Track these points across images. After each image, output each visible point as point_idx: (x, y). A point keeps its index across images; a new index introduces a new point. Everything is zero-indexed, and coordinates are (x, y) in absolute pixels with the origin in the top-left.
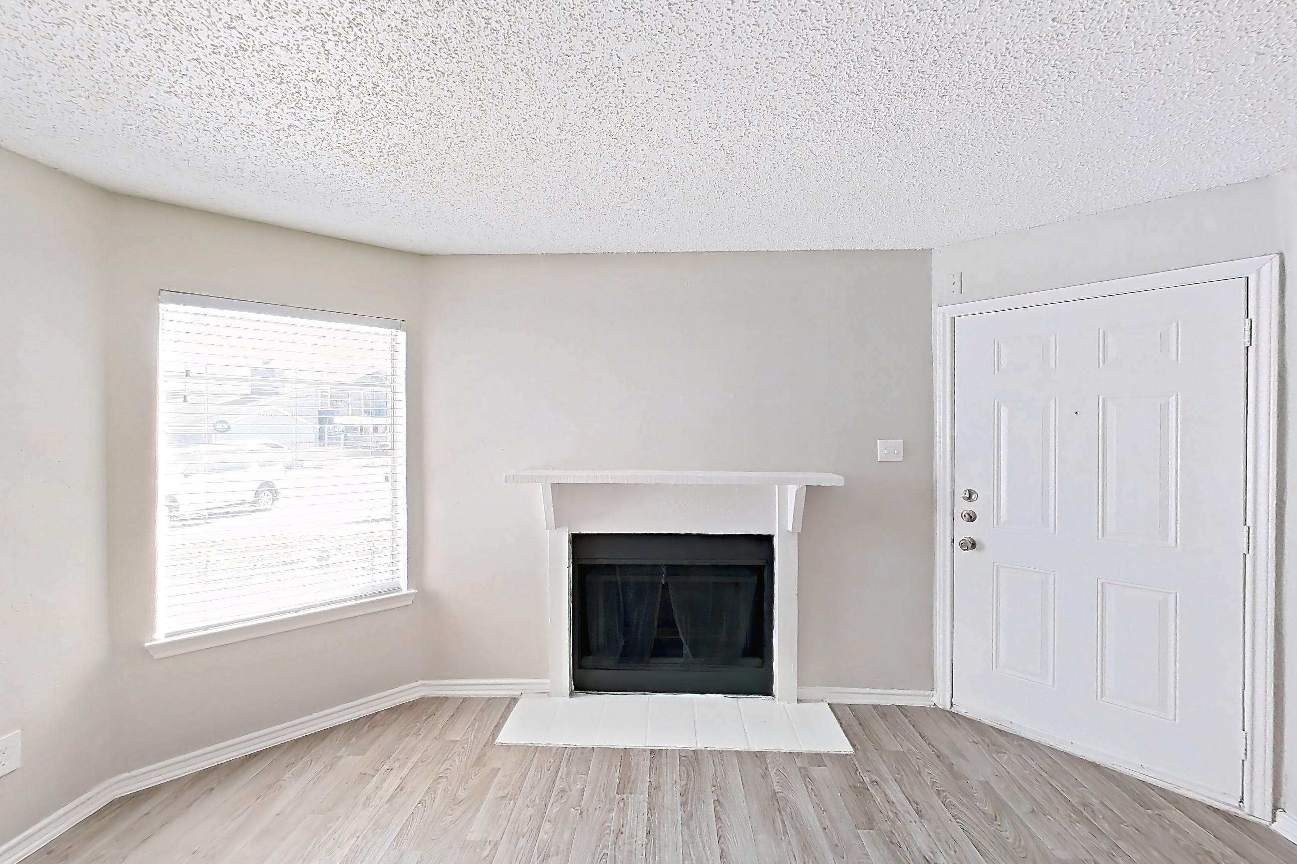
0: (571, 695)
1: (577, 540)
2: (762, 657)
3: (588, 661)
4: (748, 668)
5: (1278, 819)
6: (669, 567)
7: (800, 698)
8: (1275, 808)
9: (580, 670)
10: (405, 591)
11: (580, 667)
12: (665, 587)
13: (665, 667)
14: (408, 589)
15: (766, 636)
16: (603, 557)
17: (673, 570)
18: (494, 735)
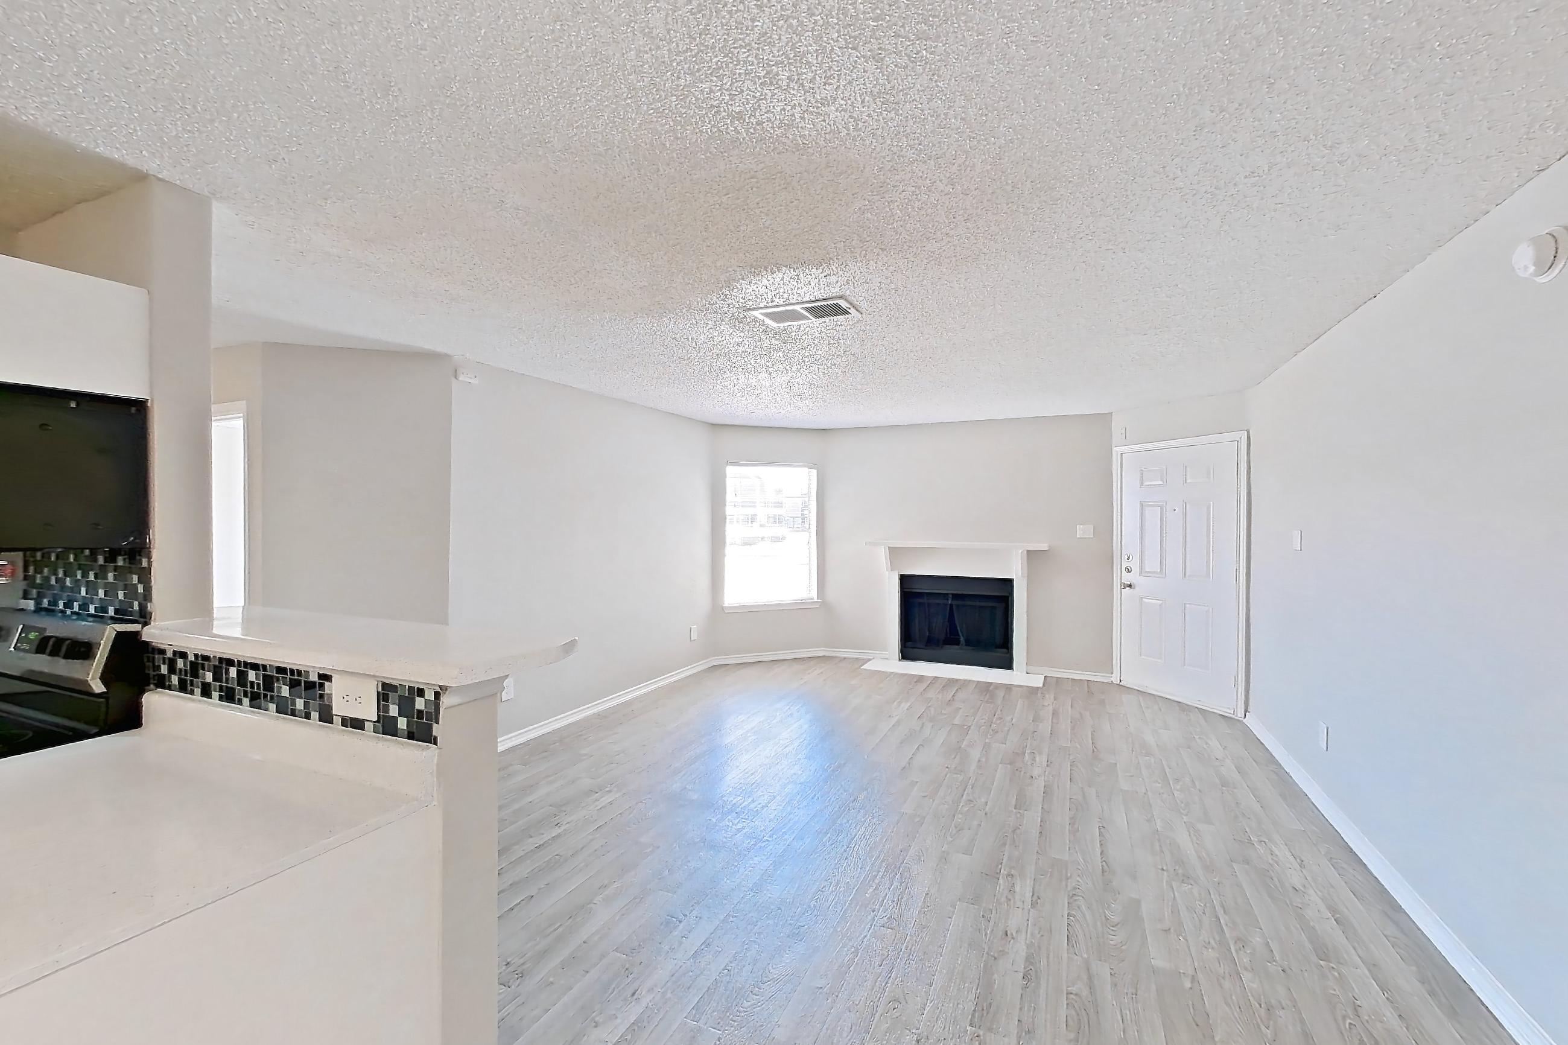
0: (900, 660)
1: (903, 579)
2: (1007, 649)
3: (909, 644)
4: (1000, 653)
5: (1247, 716)
6: (953, 594)
7: (1028, 672)
8: (1246, 711)
9: (905, 649)
10: (816, 600)
11: (905, 647)
12: (951, 605)
13: (952, 650)
14: (817, 599)
15: (1009, 636)
16: (918, 588)
17: (956, 597)
18: (862, 666)
